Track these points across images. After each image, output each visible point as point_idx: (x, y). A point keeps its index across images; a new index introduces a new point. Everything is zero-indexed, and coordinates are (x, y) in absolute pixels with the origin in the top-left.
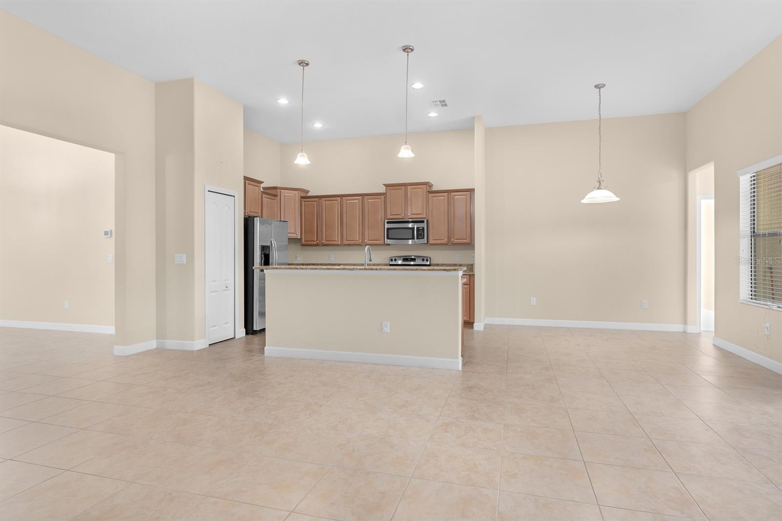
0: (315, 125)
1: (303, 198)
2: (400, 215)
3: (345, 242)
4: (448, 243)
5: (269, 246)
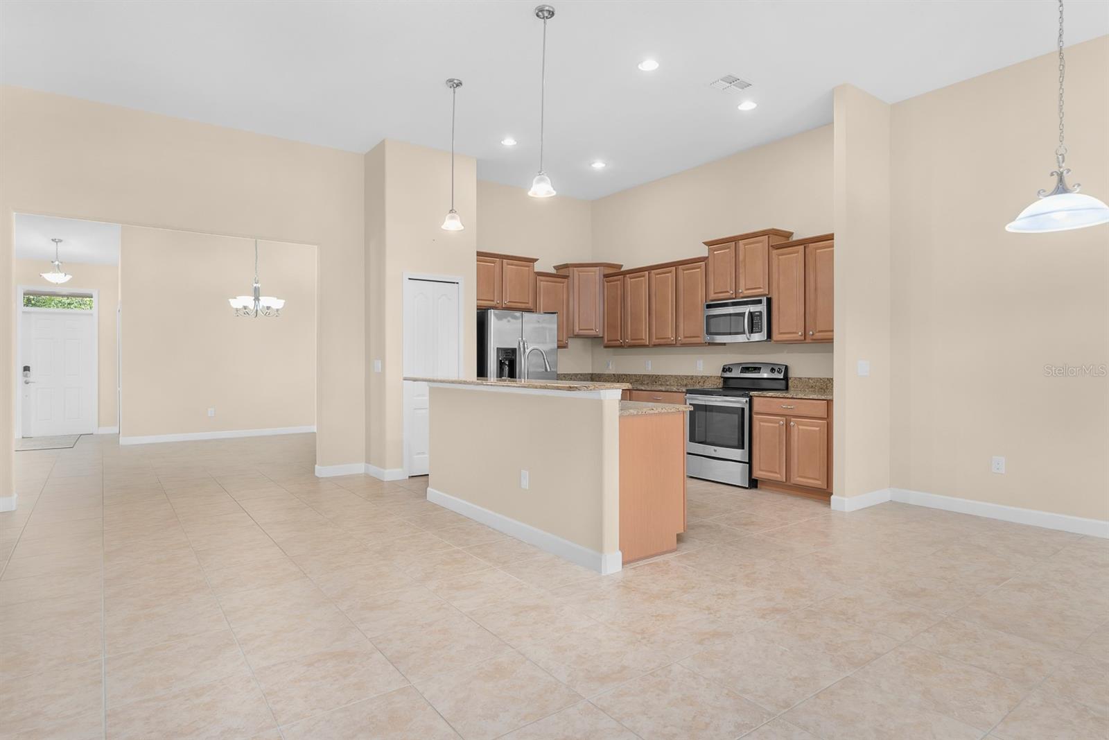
0: (593, 166)
1: (606, 276)
2: (728, 292)
3: (654, 341)
4: (805, 339)
5: (516, 349)
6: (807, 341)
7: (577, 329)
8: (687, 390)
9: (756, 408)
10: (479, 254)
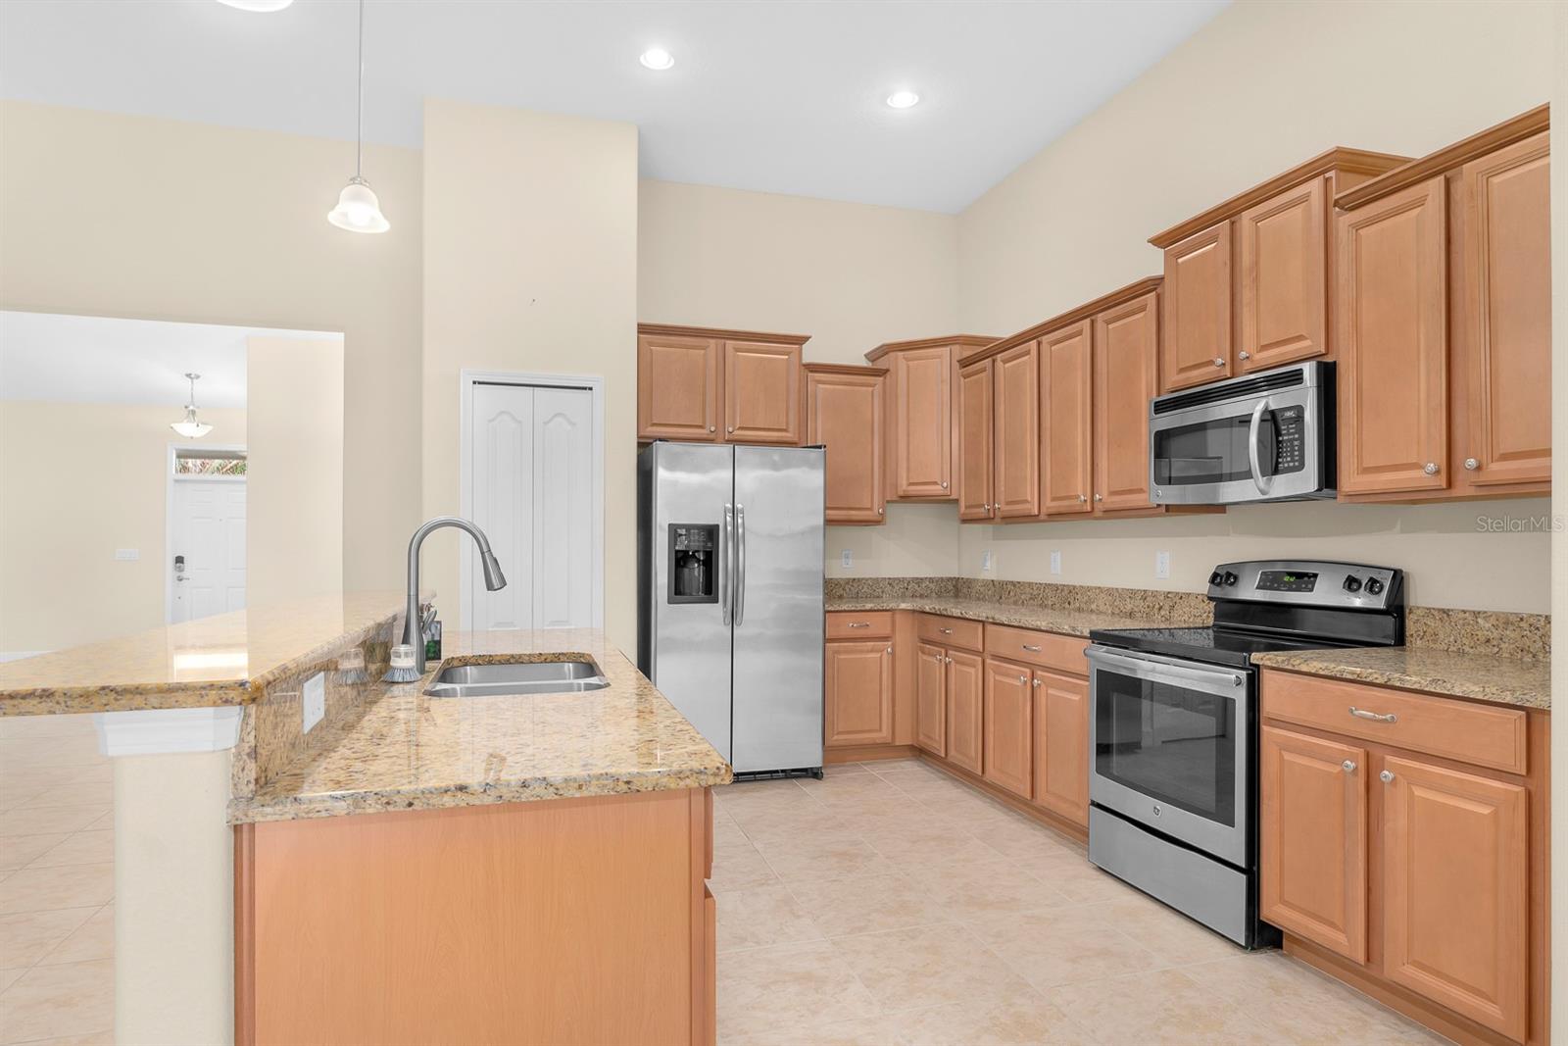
0: (892, 102)
1: (965, 363)
2: (1211, 362)
3: (1050, 505)
4: (1450, 484)
5: (718, 526)
6: (1456, 492)
7: (905, 482)
8: (1091, 633)
9: (1269, 705)
10: (643, 329)
